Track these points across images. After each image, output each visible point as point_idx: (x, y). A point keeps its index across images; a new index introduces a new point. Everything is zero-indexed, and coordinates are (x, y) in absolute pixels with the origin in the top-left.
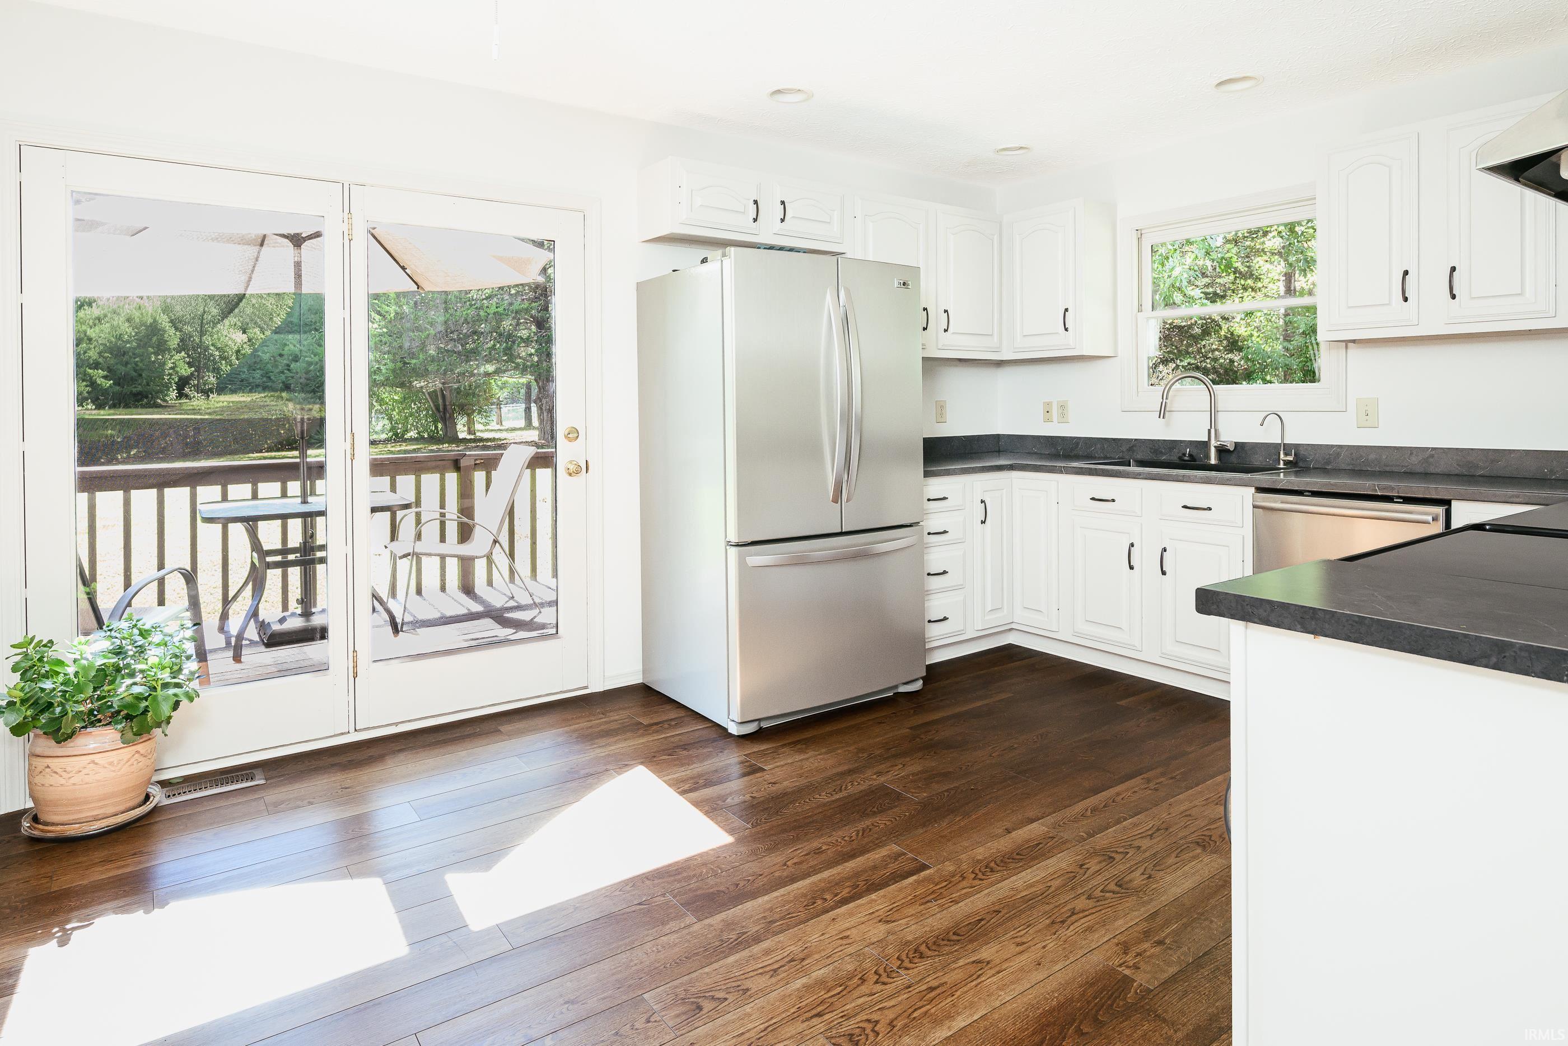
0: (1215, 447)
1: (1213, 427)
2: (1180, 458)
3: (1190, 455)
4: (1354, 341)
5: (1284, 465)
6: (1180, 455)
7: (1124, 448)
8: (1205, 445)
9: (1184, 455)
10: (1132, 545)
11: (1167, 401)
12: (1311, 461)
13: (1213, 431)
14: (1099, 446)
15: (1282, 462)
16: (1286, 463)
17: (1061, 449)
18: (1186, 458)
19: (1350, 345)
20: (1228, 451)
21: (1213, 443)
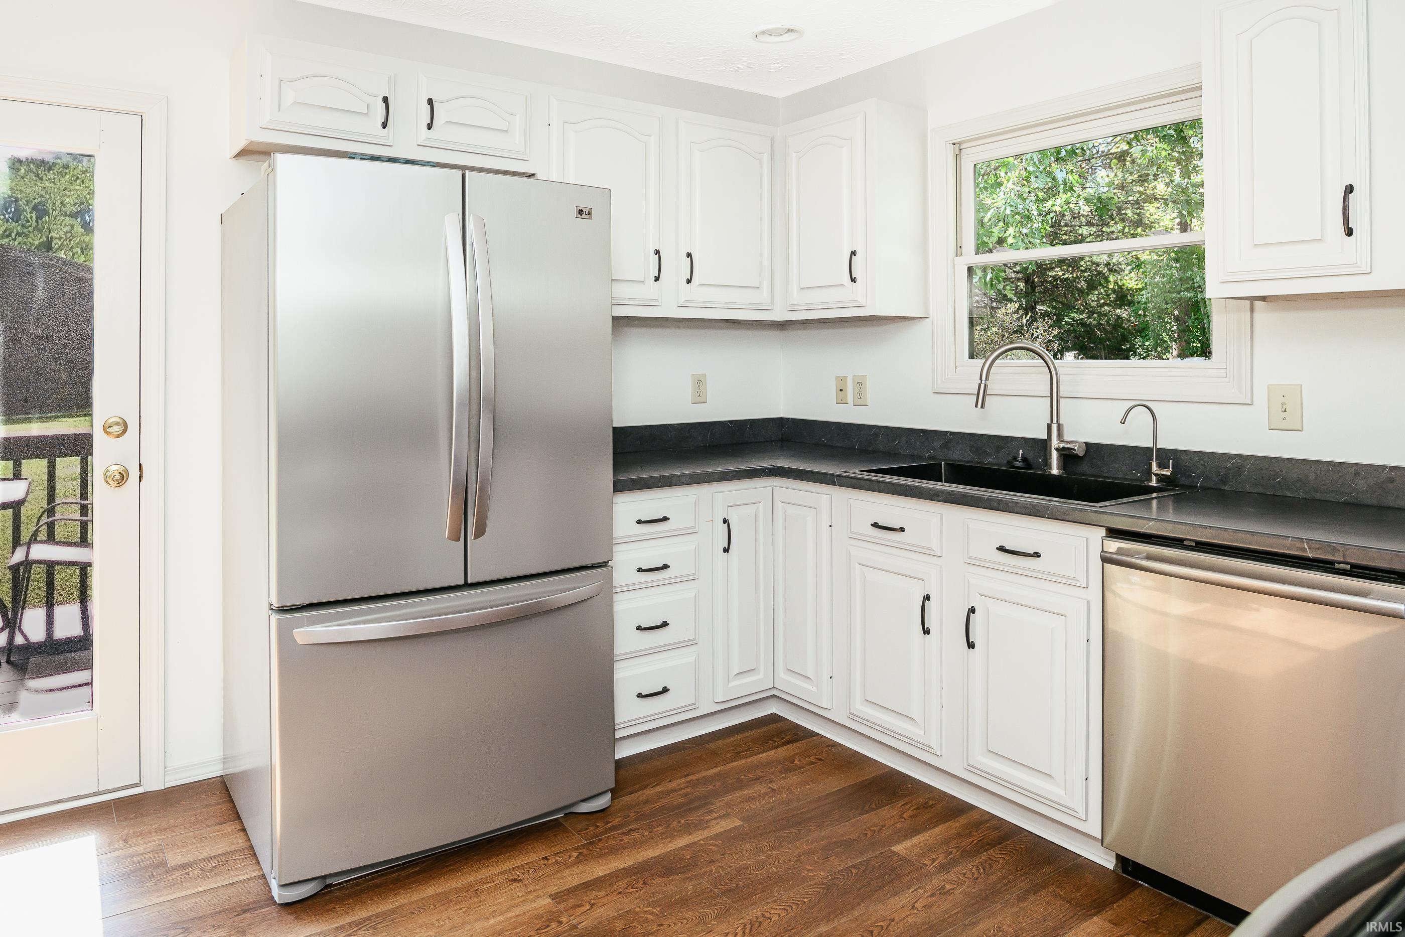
0: (1057, 450)
1: (1055, 421)
2: (1009, 463)
3: (1024, 459)
4: (1263, 299)
5: (1158, 481)
6: (1010, 458)
7: (937, 445)
8: (1044, 445)
9: (1015, 458)
10: (927, 598)
11: (988, 383)
12: (1199, 477)
13: (1054, 427)
14: (904, 439)
15: (1154, 478)
16: (1161, 479)
17: (857, 441)
18: (1018, 464)
19: (1258, 304)
20: (1076, 456)
21: (1055, 443)
